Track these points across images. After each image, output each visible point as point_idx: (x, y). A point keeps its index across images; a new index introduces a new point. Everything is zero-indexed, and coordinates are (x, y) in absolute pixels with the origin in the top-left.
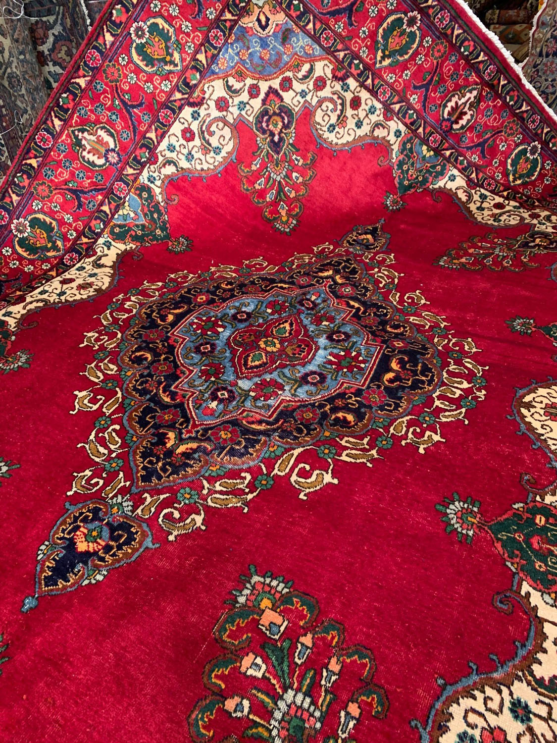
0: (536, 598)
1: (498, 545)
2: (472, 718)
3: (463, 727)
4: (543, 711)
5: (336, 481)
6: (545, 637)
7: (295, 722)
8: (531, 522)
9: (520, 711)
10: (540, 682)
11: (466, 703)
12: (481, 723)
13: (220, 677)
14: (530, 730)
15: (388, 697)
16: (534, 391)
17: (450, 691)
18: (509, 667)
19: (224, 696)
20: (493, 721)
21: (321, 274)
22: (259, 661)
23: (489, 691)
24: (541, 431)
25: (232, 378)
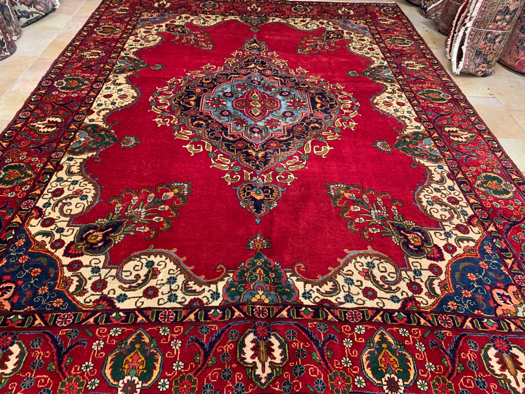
0: (422, 162)
1: (401, 151)
2: (426, 197)
3: (426, 200)
4: (443, 188)
5: (332, 148)
6: (431, 171)
7: (380, 217)
8: (405, 141)
9: (437, 190)
10: (437, 181)
11: (422, 194)
12: (430, 197)
13: (348, 215)
14: (443, 193)
15: (401, 201)
16: (375, 98)
17: (416, 193)
18: (427, 182)
19: (353, 219)
20: (433, 195)
21: (249, 67)
22: (355, 207)
23: (427, 189)
24: (387, 112)
25: (253, 122)
